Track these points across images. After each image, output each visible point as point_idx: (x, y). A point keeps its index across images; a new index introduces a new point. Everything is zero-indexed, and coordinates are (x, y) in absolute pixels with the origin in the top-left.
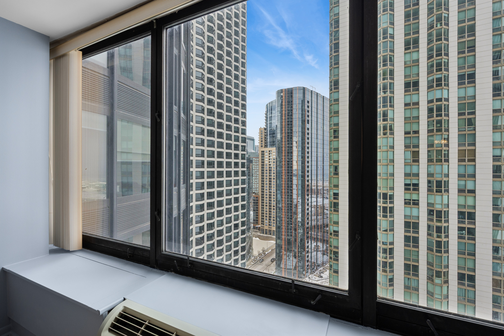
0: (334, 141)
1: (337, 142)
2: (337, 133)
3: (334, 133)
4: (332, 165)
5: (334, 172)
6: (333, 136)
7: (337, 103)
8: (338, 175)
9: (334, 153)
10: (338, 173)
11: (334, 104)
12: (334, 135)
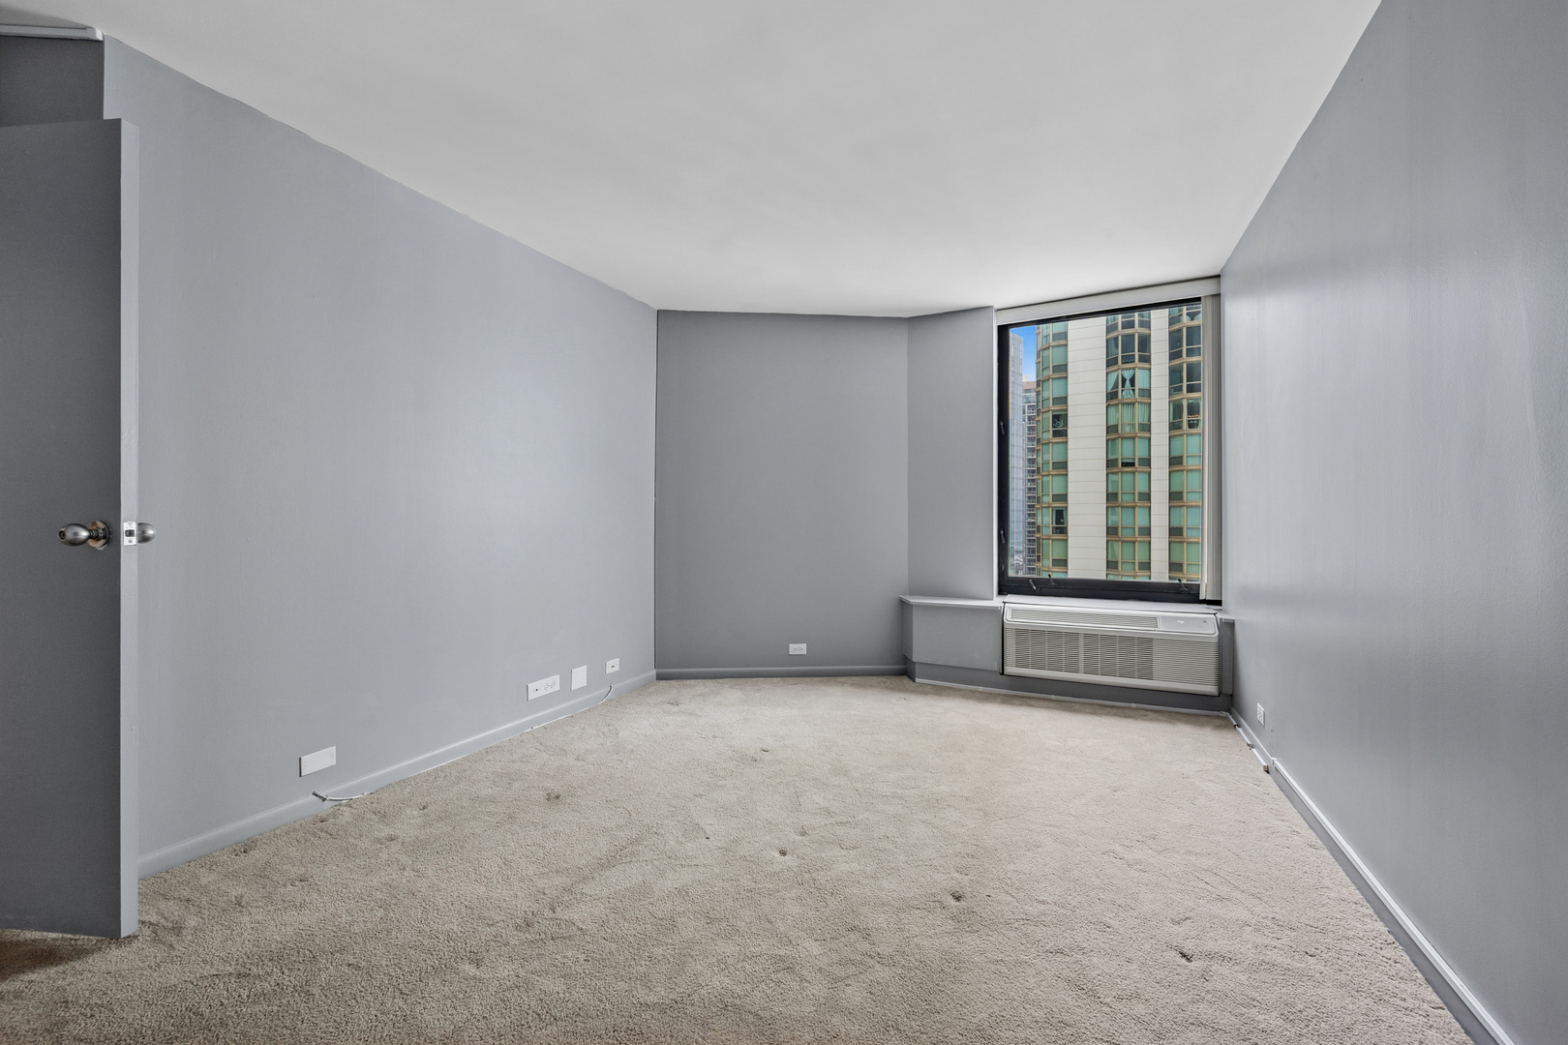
0: (1053, 443)
1: (1062, 446)
2: (1061, 423)
3: (1054, 422)
4: (1048, 507)
5: (1054, 525)
6: (1051, 429)
7: (1062, 342)
8: (1066, 533)
9: (1053, 475)
10: (1066, 528)
11: (1053, 347)
12: (1053, 427)
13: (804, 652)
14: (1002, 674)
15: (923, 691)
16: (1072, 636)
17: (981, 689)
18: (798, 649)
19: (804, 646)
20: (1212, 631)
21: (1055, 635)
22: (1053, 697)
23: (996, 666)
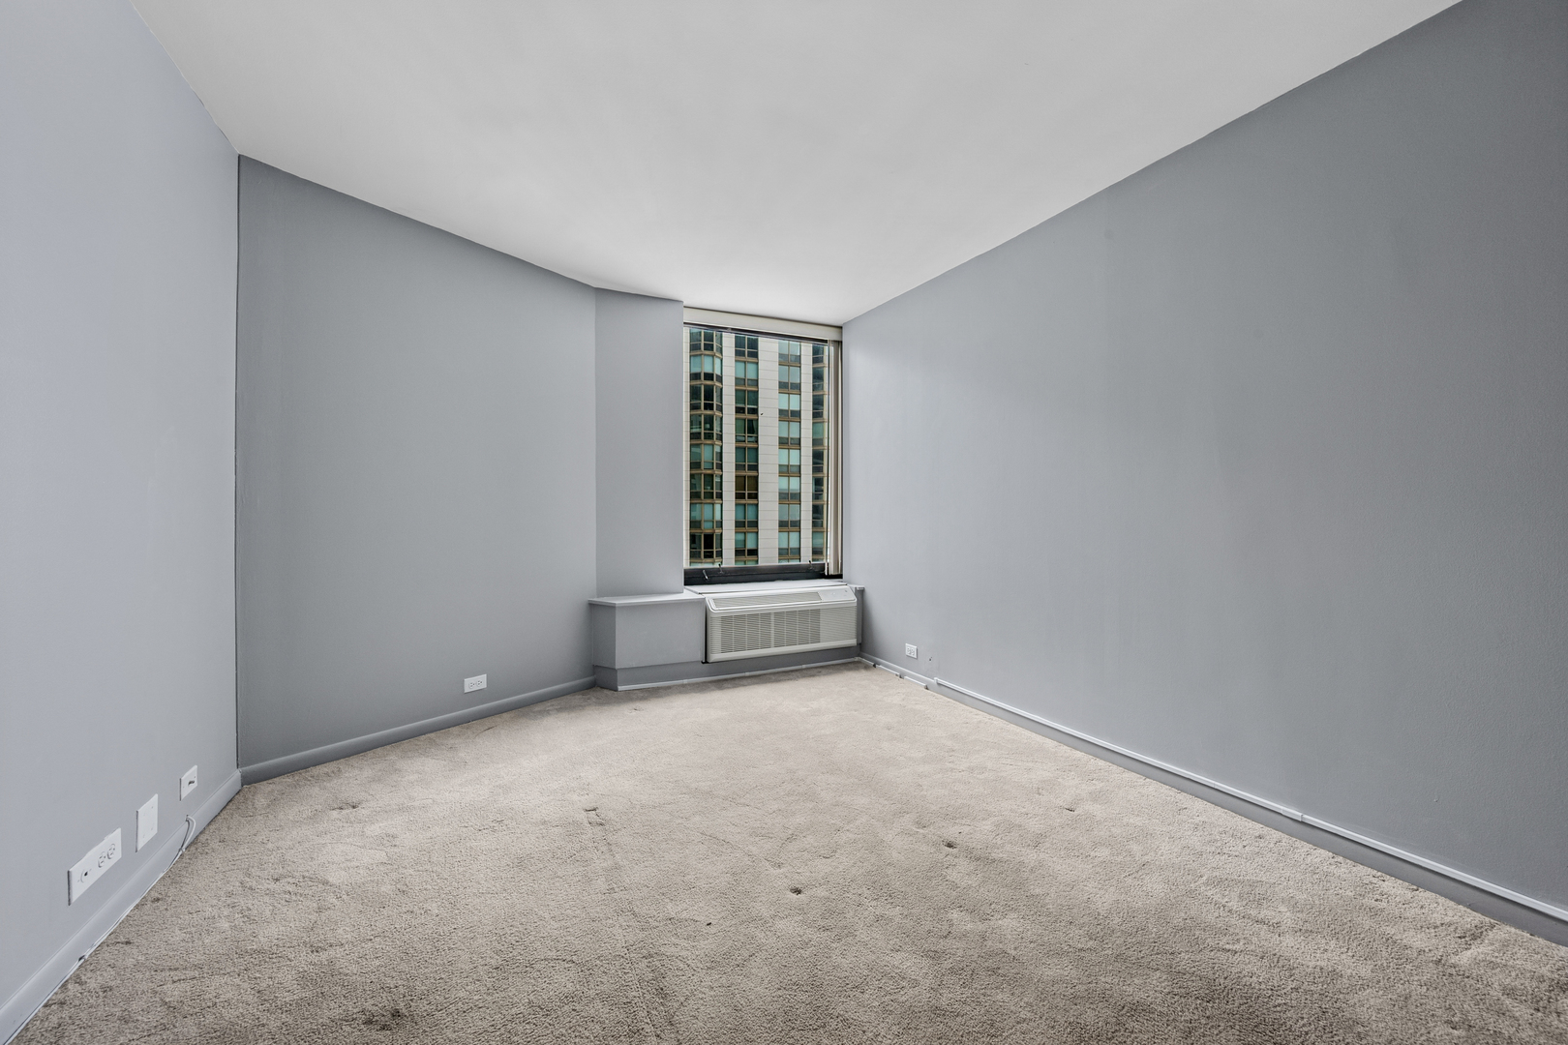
13: (484, 685)
14: (706, 662)
15: (630, 697)
16: (765, 616)
17: (685, 681)
18: (476, 683)
19: (483, 678)
20: (853, 598)
21: (754, 617)
22: (747, 674)
23: (700, 656)
